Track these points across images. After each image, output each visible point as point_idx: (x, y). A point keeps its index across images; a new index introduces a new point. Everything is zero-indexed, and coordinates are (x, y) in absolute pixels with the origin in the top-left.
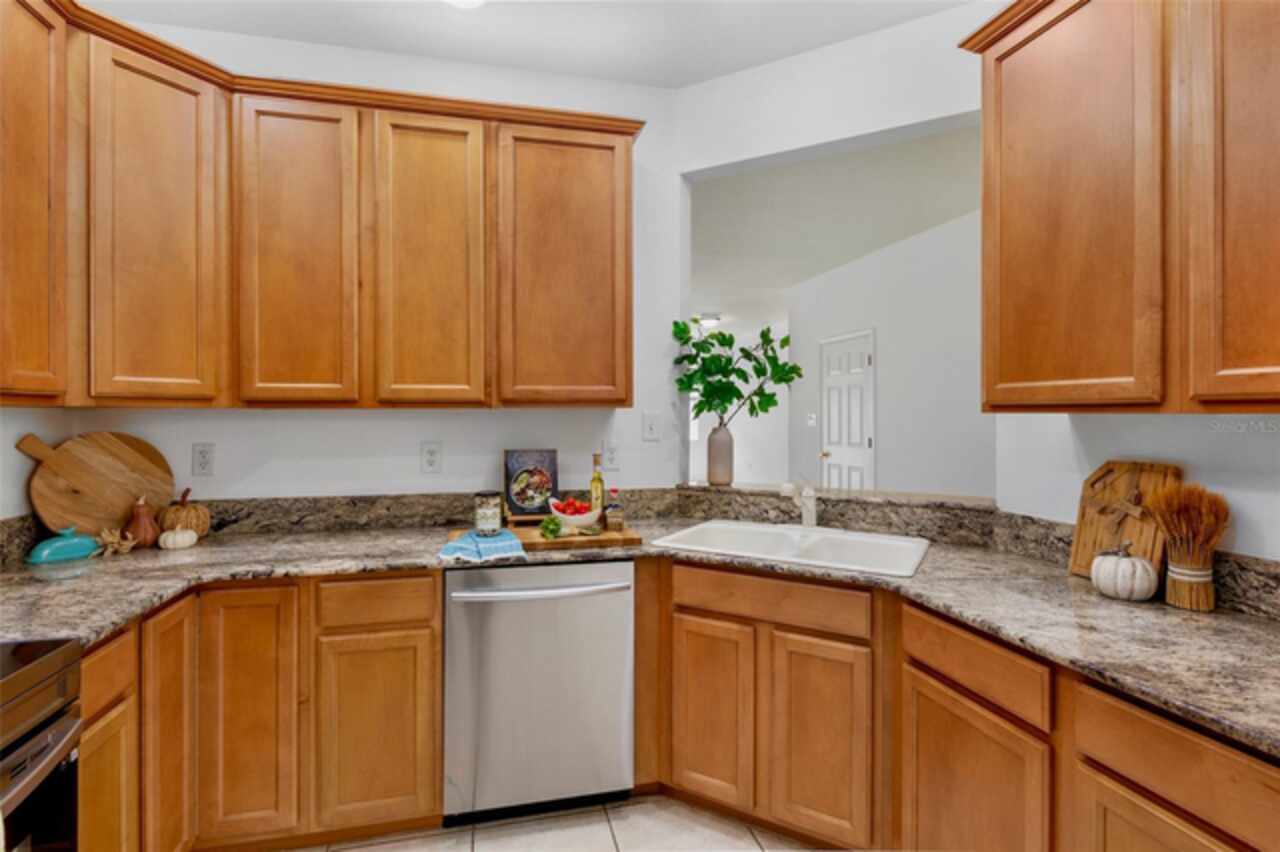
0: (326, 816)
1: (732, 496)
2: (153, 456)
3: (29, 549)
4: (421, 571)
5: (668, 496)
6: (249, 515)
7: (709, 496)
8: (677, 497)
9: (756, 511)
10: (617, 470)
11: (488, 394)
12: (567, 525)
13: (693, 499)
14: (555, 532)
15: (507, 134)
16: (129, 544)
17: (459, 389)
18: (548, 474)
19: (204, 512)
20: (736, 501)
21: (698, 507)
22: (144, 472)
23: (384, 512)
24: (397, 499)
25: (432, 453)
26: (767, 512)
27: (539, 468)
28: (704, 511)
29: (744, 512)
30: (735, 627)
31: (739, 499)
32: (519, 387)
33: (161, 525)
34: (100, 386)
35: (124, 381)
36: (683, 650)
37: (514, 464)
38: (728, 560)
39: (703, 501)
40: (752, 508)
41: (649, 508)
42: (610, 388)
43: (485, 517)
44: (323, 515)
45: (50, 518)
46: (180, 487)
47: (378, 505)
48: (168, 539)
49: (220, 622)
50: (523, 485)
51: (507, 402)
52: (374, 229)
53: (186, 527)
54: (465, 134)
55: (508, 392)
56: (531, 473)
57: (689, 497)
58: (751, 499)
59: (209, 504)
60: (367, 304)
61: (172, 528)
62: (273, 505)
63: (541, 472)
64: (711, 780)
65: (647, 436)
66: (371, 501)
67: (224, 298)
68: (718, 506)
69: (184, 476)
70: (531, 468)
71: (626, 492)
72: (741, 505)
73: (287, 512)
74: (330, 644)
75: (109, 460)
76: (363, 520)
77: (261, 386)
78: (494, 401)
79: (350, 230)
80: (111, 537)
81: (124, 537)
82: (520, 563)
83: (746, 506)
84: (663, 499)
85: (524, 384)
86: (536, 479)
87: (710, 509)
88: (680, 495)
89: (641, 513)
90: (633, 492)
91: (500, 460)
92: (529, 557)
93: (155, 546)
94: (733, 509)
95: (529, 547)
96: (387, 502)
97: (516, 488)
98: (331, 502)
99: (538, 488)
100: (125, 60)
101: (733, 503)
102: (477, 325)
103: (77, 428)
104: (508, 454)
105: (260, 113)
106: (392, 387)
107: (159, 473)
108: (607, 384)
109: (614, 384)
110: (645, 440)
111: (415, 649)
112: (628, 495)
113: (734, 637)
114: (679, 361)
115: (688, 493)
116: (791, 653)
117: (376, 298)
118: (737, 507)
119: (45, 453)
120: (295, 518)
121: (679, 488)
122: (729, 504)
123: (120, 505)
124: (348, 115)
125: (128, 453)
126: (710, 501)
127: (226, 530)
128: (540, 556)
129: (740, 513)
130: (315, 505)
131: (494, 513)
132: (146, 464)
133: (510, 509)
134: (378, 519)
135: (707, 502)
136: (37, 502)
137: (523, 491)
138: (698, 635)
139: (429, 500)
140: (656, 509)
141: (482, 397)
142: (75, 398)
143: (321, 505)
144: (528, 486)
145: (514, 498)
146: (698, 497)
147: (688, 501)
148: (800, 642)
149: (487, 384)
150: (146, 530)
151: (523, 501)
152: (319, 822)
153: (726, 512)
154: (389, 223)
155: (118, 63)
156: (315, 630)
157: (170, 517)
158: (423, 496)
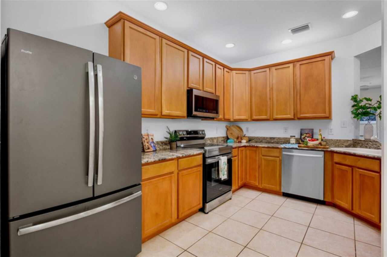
0: (263, 186)
1: (368, 142)
2: (241, 129)
3: (227, 141)
4: (277, 148)
5: (349, 142)
6: (254, 139)
7: (361, 142)
8: (352, 142)
9: (376, 146)
10: (333, 134)
11: (294, 117)
12: (310, 143)
13: (357, 143)
14: (306, 144)
15: (298, 64)
16: (237, 141)
17: (288, 116)
18: (311, 134)
19: (247, 138)
20: (370, 144)
21: (359, 145)
22: (240, 132)
23: (276, 140)
24: (279, 138)
25: (286, 129)
26: (379, 146)
27: (309, 133)
28: (360, 146)
29: (372, 146)
30: (347, 168)
31: (370, 143)
32: (301, 115)
33: (242, 139)
34: (234, 118)
35: (237, 117)
36: (336, 173)
37: (303, 132)
38: (345, 152)
39: (360, 143)
40: (374, 145)
41: (343, 144)
42: (325, 114)
43: (292, 140)
44: (265, 140)
45: (229, 137)
46: (244, 134)
47: (275, 139)
48: (242, 141)
49: (248, 152)
50: (305, 136)
51: (299, 119)
52: (272, 88)
53: (245, 140)
54: (289, 67)
55: (299, 116)
56: (307, 134)
57: (356, 142)
58: (374, 143)
59: (248, 137)
60: (271, 102)
61: (243, 140)
62: (257, 138)
63: (309, 134)
64: (342, 203)
65: (342, 126)
66: (274, 138)
67: (249, 104)
68: (364, 145)
69: (245, 132)
70: (307, 132)
71: (335, 140)
72: (371, 145)
73: (260, 139)
74: (263, 158)
75: (236, 129)
76: (272, 141)
77: (255, 117)
78: (296, 118)
79: (268, 89)
80: (236, 140)
81: (237, 140)
82: (296, 149)
83: (373, 145)
84: (348, 142)
85: (302, 114)
86: (308, 135)
87: (362, 145)
88: (353, 142)
89: (340, 145)
90: (337, 140)
91: (300, 131)
92: (299, 148)
93: (241, 142)
94: (369, 146)
95: (299, 147)
96: (277, 139)
97: (303, 137)
98: (267, 138)
99: (308, 137)
100: (237, 73)
101: (369, 144)
102: (292, 103)
103: (232, 124)
104: (301, 130)
105: (254, 73)
106: (276, 116)
107: (241, 132)
108: (324, 113)
109: (325, 113)
110: (342, 127)
111: (276, 161)
112: (336, 141)
113: (347, 170)
114: (353, 106)
115: (356, 141)
116: (360, 174)
117: (273, 101)
118: (370, 145)
119: (228, 128)
120: (261, 140)
121: (353, 140)
122: (368, 144)
123: (237, 136)
124: (267, 69)
125: (237, 128)
126: (362, 143)
127: (251, 141)
128: (301, 148)
129: (371, 146)
130: (264, 138)
131: (294, 140)
132: (240, 130)
133: (301, 141)
134: (275, 141)
135: (361, 144)
136: (228, 135)
137: (304, 137)
138: (339, 169)
139: (285, 139)
140: (345, 145)
141: (293, 117)
142: (232, 120)
143: (265, 138)
144: (306, 136)
145: (302, 139)
146: (358, 142)
147: (355, 143)
148: (362, 172)
149: (294, 115)
150: (240, 140)
151: (305, 139)
152: (261, 186)
153: (366, 146)
154: (275, 87)
155: (236, 73)
156: (261, 156)
157: (243, 138)
158: (284, 138)
